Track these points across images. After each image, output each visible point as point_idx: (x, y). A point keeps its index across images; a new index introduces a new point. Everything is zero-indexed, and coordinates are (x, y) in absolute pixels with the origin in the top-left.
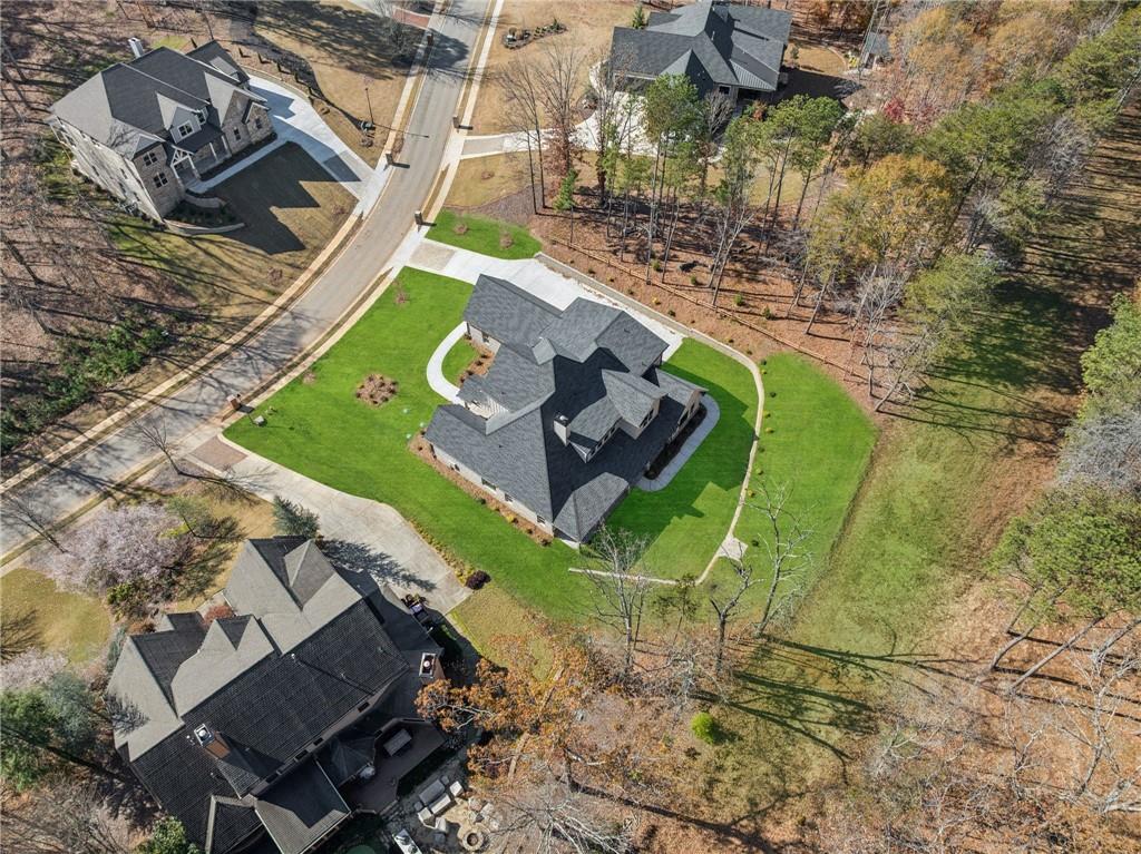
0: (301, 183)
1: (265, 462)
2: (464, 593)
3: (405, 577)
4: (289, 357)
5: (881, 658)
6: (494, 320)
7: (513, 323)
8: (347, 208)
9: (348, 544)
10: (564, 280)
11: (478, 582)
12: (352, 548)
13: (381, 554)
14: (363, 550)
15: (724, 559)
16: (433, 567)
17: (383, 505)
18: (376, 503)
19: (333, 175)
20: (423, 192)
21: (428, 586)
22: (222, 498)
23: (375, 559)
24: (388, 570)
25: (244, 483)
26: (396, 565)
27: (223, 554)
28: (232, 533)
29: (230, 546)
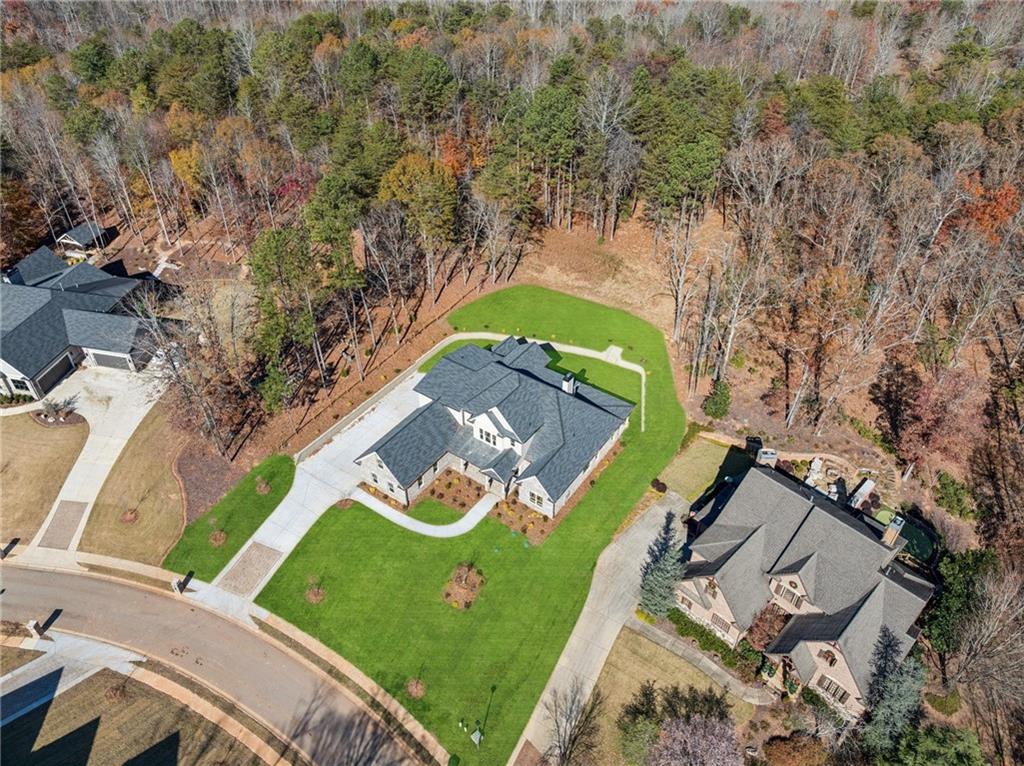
0: (36, 747)
1: (539, 711)
2: (671, 494)
3: (667, 533)
4: (370, 728)
5: (676, 299)
6: (418, 458)
7: (428, 440)
8: (114, 683)
10: (331, 444)
11: (661, 487)
13: (649, 553)
14: (646, 568)
15: (624, 356)
16: (654, 516)
17: (599, 562)
18: (597, 568)
19: (35, 705)
20: (119, 591)
21: (670, 517)
22: (590, 747)
23: (655, 556)
24: (663, 545)
25: (567, 728)
26: (657, 540)
27: (669, 703)
28: (640, 707)
29: (659, 699)
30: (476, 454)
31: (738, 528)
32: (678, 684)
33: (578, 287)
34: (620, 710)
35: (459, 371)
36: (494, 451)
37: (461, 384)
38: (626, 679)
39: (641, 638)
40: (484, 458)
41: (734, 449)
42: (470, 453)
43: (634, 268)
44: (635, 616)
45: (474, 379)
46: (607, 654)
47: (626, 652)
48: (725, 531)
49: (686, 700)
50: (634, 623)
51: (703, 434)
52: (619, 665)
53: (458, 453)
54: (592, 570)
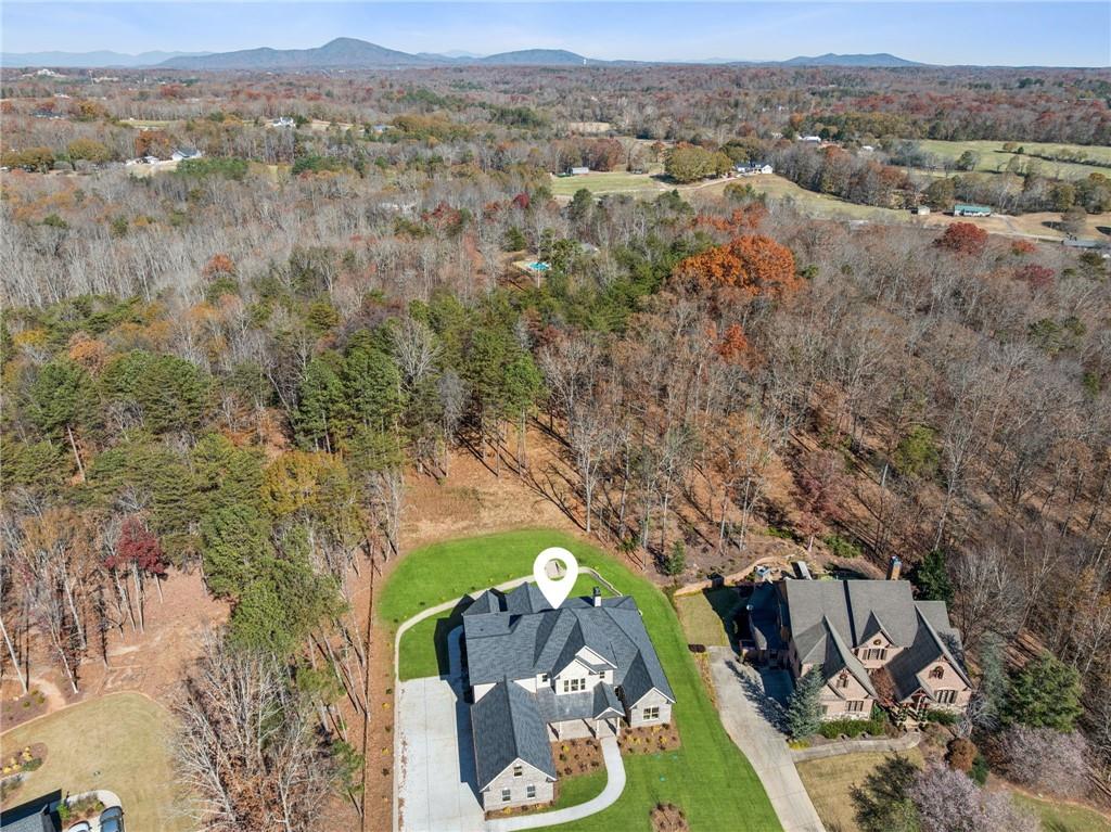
2: (711, 648)
3: (742, 677)
9: (770, 721)
11: (699, 649)
12: (768, 716)
13: (750, 700)
14: (762, 711)
16: (720, 672)
17: (728, 732)
18: (733, 738)
21: (730, 665)
23: (756, 700)
24: (750, 687)
26: (743, 687)
27: (874, 790)
28: (863, 810)
29: (868, 793)
30: (574, 708)
31: (812, 628)
32: (867, 772)
33: (465, 528)
34: (854, 825)
35: (497, 642)
36: (585, 696)
37: (512, 653)
38: (835, 799)
39: (814, 762)
40: (584, 706)
41: (706, 591)
42: (568, 710)
43: (491, 491)
44: (792, 750)
45: (518, 641)
46: (806, 793)
47: (816, 780)
48: (807, 637)
49: (883, 779)
50: (798, 756)
51: (678, 593)
52: (821, 793)
53: (558, 718)
54: (732, 742)
